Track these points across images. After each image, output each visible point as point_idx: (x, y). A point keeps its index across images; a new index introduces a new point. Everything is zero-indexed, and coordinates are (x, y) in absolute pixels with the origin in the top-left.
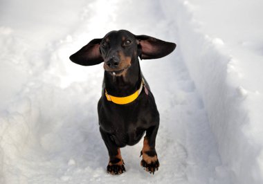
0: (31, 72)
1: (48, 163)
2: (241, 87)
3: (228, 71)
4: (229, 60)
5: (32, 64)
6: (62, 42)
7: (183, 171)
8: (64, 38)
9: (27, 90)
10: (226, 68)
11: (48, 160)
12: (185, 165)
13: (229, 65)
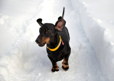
0: (18, 35)
1: (28, 75)
2: (111, 42)
3: (105, 34)
4: (104, 29)
5: (18, 32)
6: (30, 21)
7: (86, 78)
8: (31, 20)
9: (17, 43)
10: (104, 33)
11: (28, 74)
12: (87, 76)
13: (105, 32)
